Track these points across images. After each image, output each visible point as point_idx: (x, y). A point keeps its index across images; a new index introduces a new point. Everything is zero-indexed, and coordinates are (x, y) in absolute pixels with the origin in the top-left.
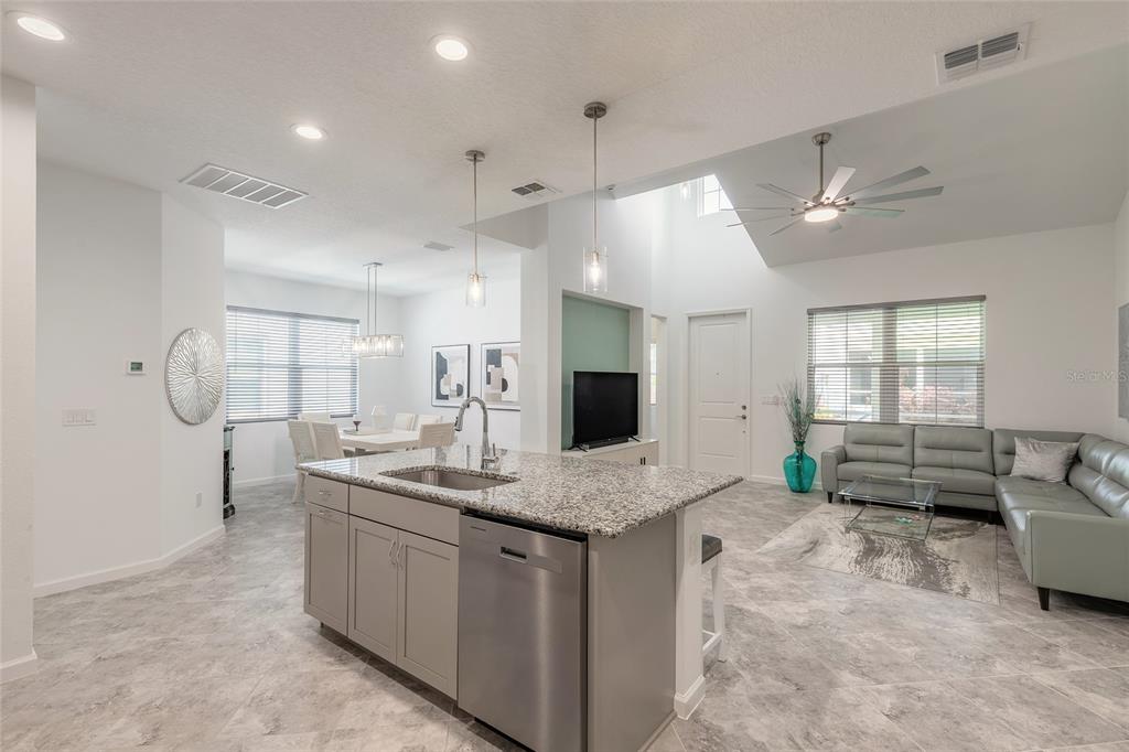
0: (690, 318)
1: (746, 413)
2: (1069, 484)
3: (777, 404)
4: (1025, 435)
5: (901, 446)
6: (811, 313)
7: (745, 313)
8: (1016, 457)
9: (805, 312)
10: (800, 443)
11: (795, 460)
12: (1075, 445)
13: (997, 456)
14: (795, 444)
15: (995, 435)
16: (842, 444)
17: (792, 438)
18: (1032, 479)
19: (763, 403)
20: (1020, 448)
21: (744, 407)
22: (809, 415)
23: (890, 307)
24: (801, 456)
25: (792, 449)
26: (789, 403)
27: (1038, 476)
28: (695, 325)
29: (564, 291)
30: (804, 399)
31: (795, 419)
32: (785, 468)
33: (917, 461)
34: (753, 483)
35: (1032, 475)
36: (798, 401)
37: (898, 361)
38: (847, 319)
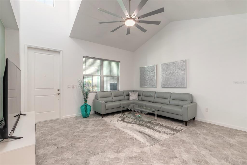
0: (28, 47)
1: (60, 92)
2: (139, 100)
3: (73, 88)
5: (110, 97)
6: (84, 57)
7: (60, 52)
10: (86, 100)
11: (84, 107)
13: (125, 96)
14: (84, 101)
15: (124, 92)
21: (59, 90)
24: (86, 105)
27: (135, 99)
37: (104, 75)
38: (92, 61)
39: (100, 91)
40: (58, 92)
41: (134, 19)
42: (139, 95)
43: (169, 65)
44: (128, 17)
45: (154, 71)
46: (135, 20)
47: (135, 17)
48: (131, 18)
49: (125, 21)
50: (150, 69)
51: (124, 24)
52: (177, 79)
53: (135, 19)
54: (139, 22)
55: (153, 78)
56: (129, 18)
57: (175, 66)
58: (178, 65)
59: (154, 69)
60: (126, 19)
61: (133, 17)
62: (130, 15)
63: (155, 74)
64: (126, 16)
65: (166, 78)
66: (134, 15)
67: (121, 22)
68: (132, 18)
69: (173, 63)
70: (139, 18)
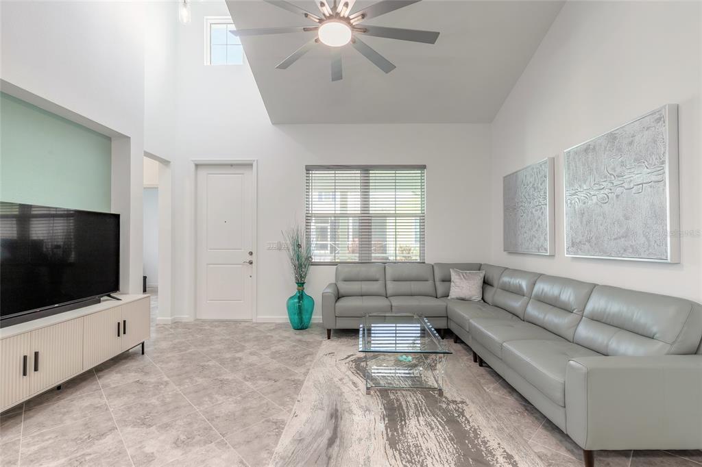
0: (197, 166)
1: (253, 258)
2: (484, 301)
3: (280, 249)
5: (377, 280)
6: (309, 169)
7: (252, 165)
8: (452, 284)
9: (304, 167)
10: (301, 284)
11: (296, 300)
13: (438, 283)
14: (296, 285)
15: (435, 267)
16: (334, 282)
17: (294, 279)
18: (463, 299)
19: (269, 249)
20: (454, 277)
21: (251, 253)
22: (309, 258)
23: (366, 169)
24: (301, 296)
25: (294, 290)
26: (291, 248)
27: (467, 297)
28: (203, 173)
30: (304, 245)
31: (297, 263)
32: (288, 308)
33: (390, 292)
34: (259, 324)
35: (463, 296)
36: (299, 246)
37: (371, 212)
38: (335, 177)
39: (357, 260)
40: (249, 258)
41: (347, 20)
42: (486, 283)
43: (594, 148)
44: (327, 10)
45: (541, 184)
46: (349, 23)
47: (351, 13)
48: (335, 16)
49: (316, 29)
50: (531, 180)
51: (317, 42)
52: (627, 218)
53: (352, 21)
54: (365, 30)
55: (540, 214)
56: (331, 17)
57: (619, 150)
58: (631, 143)
59: (541, 177)
60: (321, 21)
61: (345, 12)
62: (334, 8)
63: (545, 199)
64: (319, 5)
65: (583, 214)
66: (346, 4)
67: (306, 30)
68: (342, 15)
69: (612, 137)
70: (363, 16)
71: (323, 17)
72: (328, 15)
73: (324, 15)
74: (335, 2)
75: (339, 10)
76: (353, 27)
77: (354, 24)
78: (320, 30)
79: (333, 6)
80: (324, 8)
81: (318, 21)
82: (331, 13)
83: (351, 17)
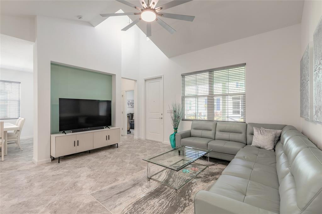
0: (145, 80)
4: (259, 126)
6: (183, 75)
7: (161, 77)
8: (254, 136)
9: (181, 75)
10: (176, 128)
11: (173, 136)
12: (279, 131)
13: (248, 136)
15: (248, 125)
16: (190, 129)
19: (168, 113)
20: (255, 132)
21: (162, 114)
22: (179, 117)
24: (175, 134)
26: (173, 112)
27: (261, 147)
29: (51, 61)
31: (174, 119)
33: (217, 137)
35: (259, 145)
41: (154, 10)
44: (145, 5)
47: (156, 7)
48: (149, 8)
49: (140, 13)
51: (140, 19)
53: (156, 11)
54: (161, 15)
56: (147, 9)
60: (142, 10)
61: (153, 7)
62: (148, 4)
64: (141, 3)
66: (154, 3)
67: (135, 14)
68: (152, 8)
70: (161, 8)
71: (143, 9)
72: (145, 8)
73: (144, 7)
74: (148, 1)
75: (150, 5)
76: (157, 13)
77: (157, 12)
78: (142, 14)
79: (147, 3)
80: (144, 5)
81: (141, 10)
82: (147, 7)
83: (156, 9)
